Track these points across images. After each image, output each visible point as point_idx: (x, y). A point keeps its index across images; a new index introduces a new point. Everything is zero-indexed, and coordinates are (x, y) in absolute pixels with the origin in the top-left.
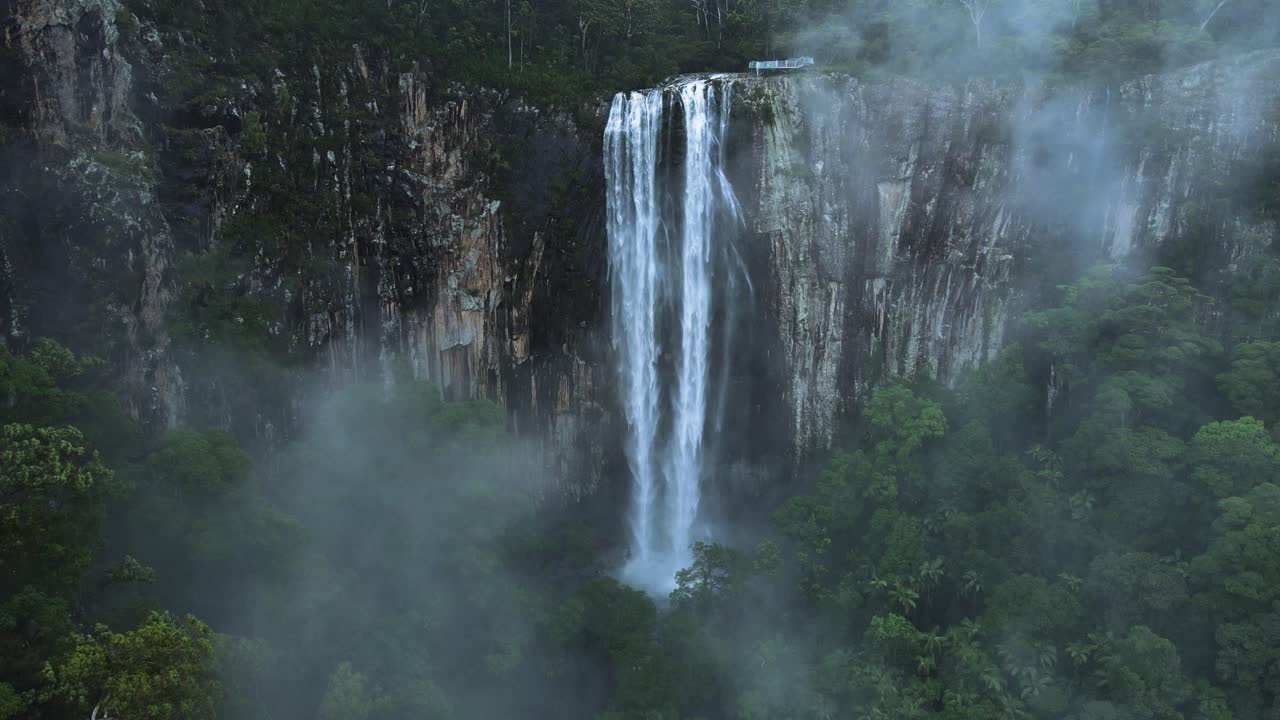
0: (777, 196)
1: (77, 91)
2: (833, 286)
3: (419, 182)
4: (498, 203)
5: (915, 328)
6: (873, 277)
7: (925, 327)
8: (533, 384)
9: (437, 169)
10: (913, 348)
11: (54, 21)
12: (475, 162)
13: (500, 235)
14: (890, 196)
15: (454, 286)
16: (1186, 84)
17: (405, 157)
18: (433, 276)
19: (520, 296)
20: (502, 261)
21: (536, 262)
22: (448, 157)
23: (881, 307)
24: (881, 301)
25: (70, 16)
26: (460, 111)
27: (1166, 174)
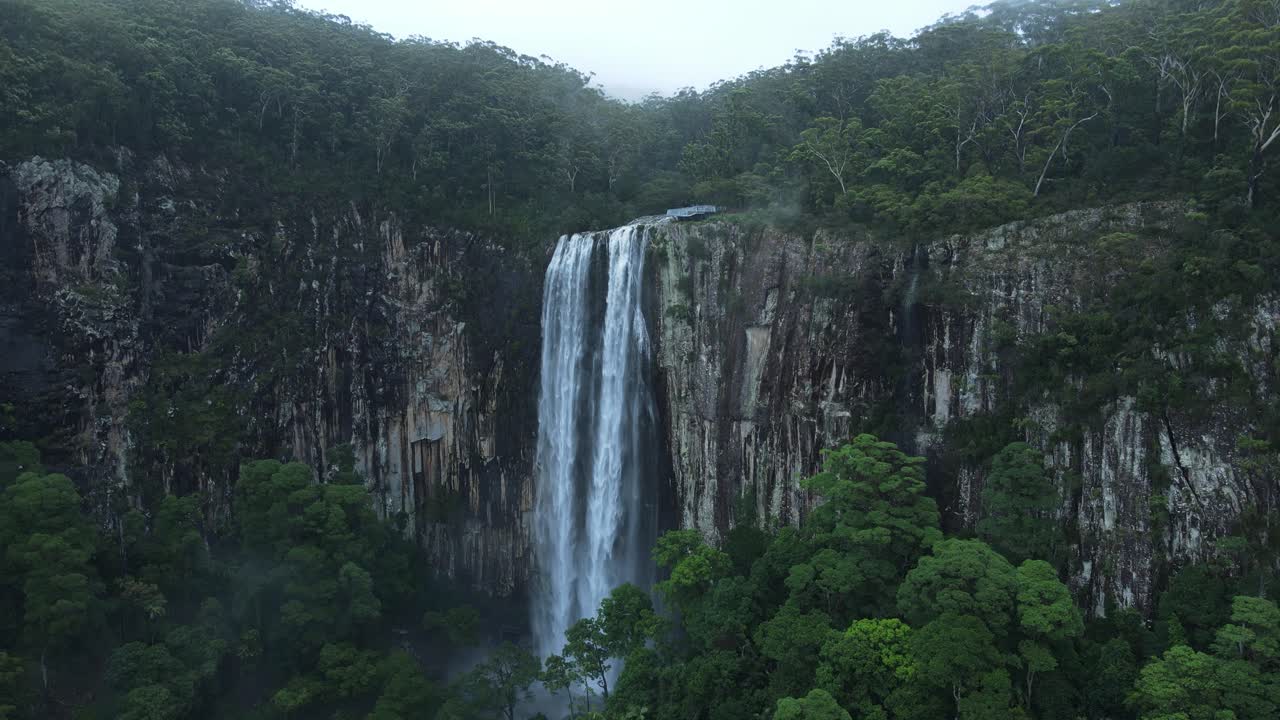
0: (669, 333)
1: (69, 247)
2: (707, 424)
3: (393, 305)
4: (464, 324)
5: (779, 476)
6: (740, 419)
7: (787, 476)
8: (503, 481)
9: (410, 296)
10: (777, 494)
11: (54, 204)
12: (444, 290)
13: (466, 350)
14: (758, 340)
15: (422, 390)
16: (991, 246)
17: (382, 286)
18: (402, 382)
19: (484, 403)
20: (468, 374)
21: (497, 376)
22: (421, 286)
23: (750, 449)
24: (750, 445)
25: (65, 201)
26: (432, 250)
27: (970, 342)
